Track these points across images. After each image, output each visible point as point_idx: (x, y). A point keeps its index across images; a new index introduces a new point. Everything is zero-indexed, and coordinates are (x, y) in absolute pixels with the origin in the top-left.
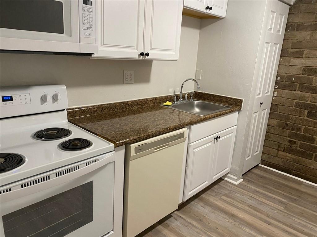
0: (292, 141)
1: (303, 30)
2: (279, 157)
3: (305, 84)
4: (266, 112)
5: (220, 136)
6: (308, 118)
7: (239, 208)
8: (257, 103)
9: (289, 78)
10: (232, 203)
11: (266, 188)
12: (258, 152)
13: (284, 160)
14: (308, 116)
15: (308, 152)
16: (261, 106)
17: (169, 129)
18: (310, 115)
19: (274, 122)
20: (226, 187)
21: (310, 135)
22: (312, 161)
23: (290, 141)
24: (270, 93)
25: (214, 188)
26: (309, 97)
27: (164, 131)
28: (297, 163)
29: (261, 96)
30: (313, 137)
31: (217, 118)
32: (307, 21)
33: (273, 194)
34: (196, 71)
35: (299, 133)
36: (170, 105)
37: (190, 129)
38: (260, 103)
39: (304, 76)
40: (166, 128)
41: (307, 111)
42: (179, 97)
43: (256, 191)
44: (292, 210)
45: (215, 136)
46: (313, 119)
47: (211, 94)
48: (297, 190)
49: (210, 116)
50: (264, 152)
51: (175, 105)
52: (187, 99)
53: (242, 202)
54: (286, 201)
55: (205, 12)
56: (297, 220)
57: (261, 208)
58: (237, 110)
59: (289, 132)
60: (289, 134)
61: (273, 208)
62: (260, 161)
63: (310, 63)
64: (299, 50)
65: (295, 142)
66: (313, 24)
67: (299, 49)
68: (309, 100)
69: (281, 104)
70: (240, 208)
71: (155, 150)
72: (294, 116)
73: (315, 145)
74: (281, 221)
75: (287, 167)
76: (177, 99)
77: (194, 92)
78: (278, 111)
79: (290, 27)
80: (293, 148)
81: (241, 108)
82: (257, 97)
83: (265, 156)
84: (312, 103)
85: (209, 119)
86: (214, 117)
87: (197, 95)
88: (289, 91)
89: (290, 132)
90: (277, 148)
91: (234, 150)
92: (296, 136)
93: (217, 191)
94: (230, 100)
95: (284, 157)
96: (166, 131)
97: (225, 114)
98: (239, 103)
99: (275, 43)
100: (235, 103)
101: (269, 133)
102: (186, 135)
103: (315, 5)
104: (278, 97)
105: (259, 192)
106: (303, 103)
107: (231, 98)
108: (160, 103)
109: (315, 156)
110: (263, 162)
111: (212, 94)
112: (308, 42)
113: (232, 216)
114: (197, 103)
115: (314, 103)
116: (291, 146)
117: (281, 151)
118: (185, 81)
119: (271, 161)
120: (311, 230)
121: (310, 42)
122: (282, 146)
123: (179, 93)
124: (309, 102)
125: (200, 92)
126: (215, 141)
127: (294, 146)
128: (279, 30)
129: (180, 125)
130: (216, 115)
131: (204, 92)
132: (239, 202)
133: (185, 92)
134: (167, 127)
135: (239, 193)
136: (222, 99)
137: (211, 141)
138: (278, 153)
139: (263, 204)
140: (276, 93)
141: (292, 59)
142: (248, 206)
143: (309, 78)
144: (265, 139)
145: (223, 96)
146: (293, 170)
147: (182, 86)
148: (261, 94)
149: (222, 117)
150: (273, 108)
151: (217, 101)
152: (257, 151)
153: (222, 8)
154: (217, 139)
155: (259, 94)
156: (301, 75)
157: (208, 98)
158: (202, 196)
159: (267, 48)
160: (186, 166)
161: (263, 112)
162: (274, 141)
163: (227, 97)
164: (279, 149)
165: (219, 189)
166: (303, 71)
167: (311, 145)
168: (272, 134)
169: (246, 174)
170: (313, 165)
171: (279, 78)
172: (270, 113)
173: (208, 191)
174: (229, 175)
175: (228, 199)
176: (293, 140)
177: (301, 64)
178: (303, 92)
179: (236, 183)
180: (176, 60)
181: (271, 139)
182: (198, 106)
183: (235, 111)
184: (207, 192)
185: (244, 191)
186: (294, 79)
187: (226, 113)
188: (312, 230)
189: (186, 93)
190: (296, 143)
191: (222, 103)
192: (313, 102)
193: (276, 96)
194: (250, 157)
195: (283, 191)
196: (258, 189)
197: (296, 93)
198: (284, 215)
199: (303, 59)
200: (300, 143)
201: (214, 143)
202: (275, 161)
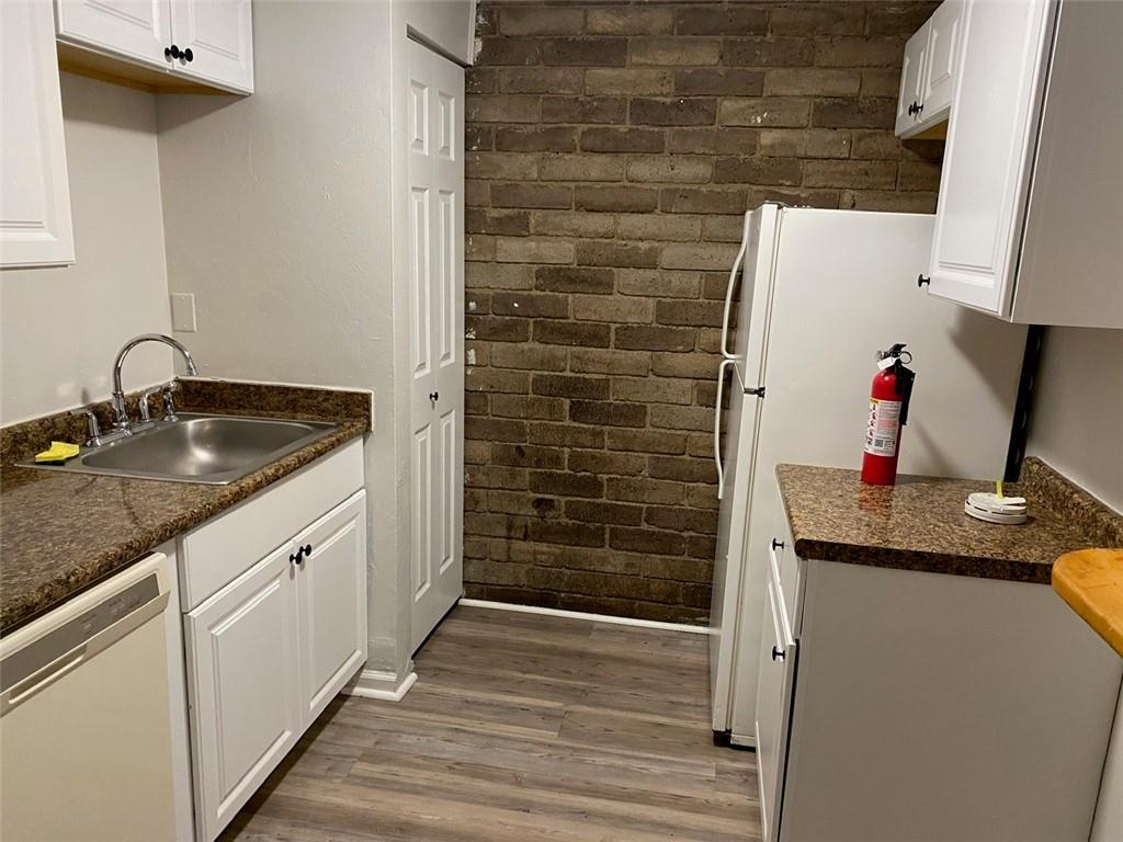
0: (543, 499)
1: (515, 149)
2: (514, 559)
3: (550, 320)
4: (454, 422)
5: (309, 547)
6: (575, 421)
7: (420, 789)
8: (419, 398)
9: (503, 301)
10: (395, 778)
11: (494, 679)
12: (451, 560)
13: (531, 566)
14: (574, 417)
15: (591, 526)
16: (433, 406)
17: (77, 581)
18: (578, 412)
19: (483, 449)
20: (365, 723)
21: (588, 474)
22: (605, 551)
23: (538, 503)
24: (455, 357)
25: (321, 741)
26: (565, 359)
27: (48, 596)
28: (567, 568)
29: (427, 371)
30: (596, 478)
31: (287, 480)
32: (524, 121)
33: (521, 695)
34: (171, 298)
35: (559, 471)
36: (69, 459)
37: (178, 549)
38: (431, 396)
39: (542, 293)
40: (59, 582)
41: (568, 401)
42: (113, 413)
43: (467, 701)
44: (581, 729)
45: (291, 548)
46: (587, 423)
47: (249, 385)
48: (582, 655)
49: (259, 479)
50: (470, 556)
51: (96, 451)
52: (151, 416)
53: (430, 762)
54: (561, 704)
55: (165, 69)
56: (601, 759)
57: (492, 758)
58: (358, 435)
59: (531, 474)
60: (530, 481)
61: (527, 746)
62: (462, 591)
63: (552, 252)
64: (516, 210)
65: (552, 501)
66: (539, 130)
67: (513, 208)
68: (568, 367)
69: (492, 387)
70: (428, 787)
71: (13, 697)
72: (535, 422)
73: (604, 500)
74: (558, 780)
75: (542, 586)
76: (99, 424)
77: (177, 380)
78: (489, 410)
79: (476, 137)
80: (549, 521)
81: (369, 424)
82: (417, 376)
83: (474, 567)
84: (578, 375)
85: (253, 492)
86: (274, 481)
87: (195, 396)
88: (510, 344)
89: (535, 472)
90: (504, 532)
91: (369, 578)
92: (550, 482)
93: (331, 751)
94: (325, 400)
95: (529, 557)
96: (60, 591)
97: (313, 459)
98: (358, 407)
99: (444, 189)
100: (346, 409)
101: (474, 487)
102: (167, 584)
103: (535, 70)
104: (480, 366)
105: (476, 703)
106: (552, 377)
107: (329, 393)
108: (20, 455)
109: (611, 535)
110: (473, 589)
111: (255, 386)
112: (535, 187)
113: (402, 830)
114: (197, 427)
115: (581, 375)
116: (542, 518)
117: (519, 539)
118: (128, 348)
119: (493, 580)
120: (643, 776)
121: (541, 187)
122: (518, 522)
123: (110, 397)
124: (568, 374)
125: (202, 383)
126: (293, 567)
127: (551, 514)
128: (447, 148)
129: (131, 548)
130: (281, 471)
131: (219, 379)
132: (418, 766)
133: (139, 390)
134: (61, 574)
135: (412, 730)
136: (295, 400)
137: (280, 574)
138: (509, 548)
139: (496, 740)
140: (472, 353)
141: (501, 241)
142: (450, 768)
143: (557, 300)
144: (465, 511)
145: (296, 390)
146: (559, 592)
147: (117, 370)
148: (428, 365)
149: (303, 472)
150: (473, 402)
151: (278, 409)
152: (447, 558)
153: (236, 57)
154: (299, 559)
155: (422, 366)
156: (535, 293)
157: (240, 400)
158: (275, 792)
159: (421, 205)
160: (188, 707)
161: (444, 422)
162: (493, 512)
163: (310, 391)
164: (512, 534)
165: (338, 742)
166: (537, 279)
167: (594, 503)
168: (482, 491)
169: (424, 647)
170: (609, 563)
171: (472, 305)
172: (466, 422)
173: (299, 763)
174: (366, 674)
175: (377, 770)
176: (547, 496)
177: (530, 256)
178: (547, 343)
179: (396, 696)
180: (66, 266)
181: (483, 506)
182: (202, 439)
183: (351, 437)
184: (294, 770)
185: (426, 716)
186: (516, 305)
187: (320, 454)
188: (645, 775)
189: (141, 394)
190: (556, 503)
191: (299, 415)
192: (579, 372)
193: (474, 363)
194: (428, 585)
195: (544, 672)
196: (471, 694)
197: (531, 350)
198: (561, 758)
199: (532, 241)
200: (566, 502)
201: (292, 575)
202: (505, 578)
